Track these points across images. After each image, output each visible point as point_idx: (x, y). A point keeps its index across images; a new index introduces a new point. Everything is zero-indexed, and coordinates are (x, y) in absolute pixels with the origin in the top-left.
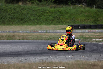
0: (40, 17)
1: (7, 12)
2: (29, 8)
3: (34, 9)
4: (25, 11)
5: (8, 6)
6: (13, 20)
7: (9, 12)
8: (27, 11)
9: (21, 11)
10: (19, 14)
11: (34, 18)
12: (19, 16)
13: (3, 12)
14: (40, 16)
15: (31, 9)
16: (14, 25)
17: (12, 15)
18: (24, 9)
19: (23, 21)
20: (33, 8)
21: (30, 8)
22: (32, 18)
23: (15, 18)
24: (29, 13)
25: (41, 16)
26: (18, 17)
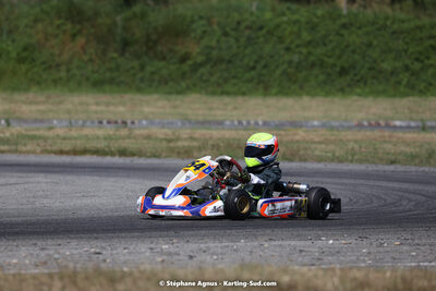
0: (422, 61)
1: (281, 40)
2: (373, 23)
3: (395, 26)
4: (358, 36)
5: (284, 14)
6: (304, 73)
7: (288, 41)
8: (368, 33)
9: (338, 34)
10: (330, 47)
11: (397, 64)
12: (329, 57)
13: (262, 39)
14: (422, 58)
15: (384, 27)
16: (308, 94)
17: (300, 53)
18: (351, 24)
19: (348, 78)
20: (393, 23)
21: (381, 22)
22: (386, 66)
23: (313, 65)
24: (375, 43)
25: (428, 58)
26: (326, 59)
